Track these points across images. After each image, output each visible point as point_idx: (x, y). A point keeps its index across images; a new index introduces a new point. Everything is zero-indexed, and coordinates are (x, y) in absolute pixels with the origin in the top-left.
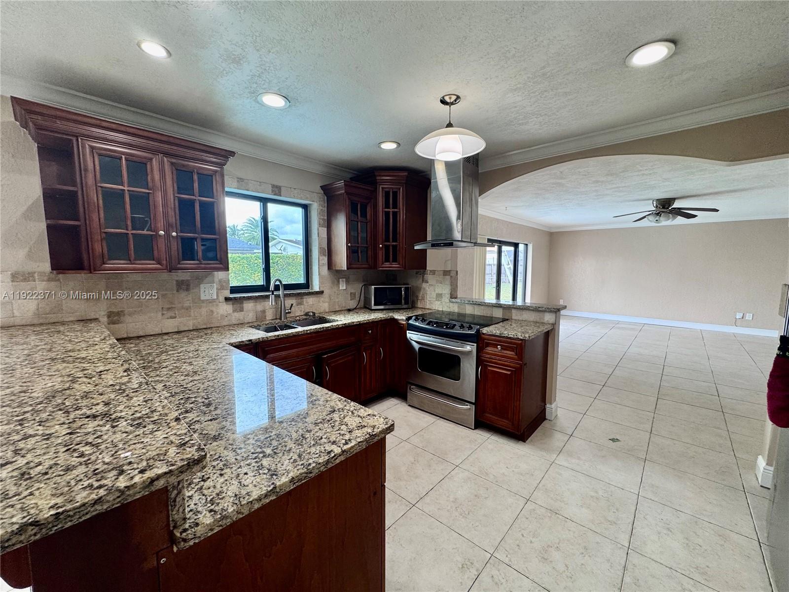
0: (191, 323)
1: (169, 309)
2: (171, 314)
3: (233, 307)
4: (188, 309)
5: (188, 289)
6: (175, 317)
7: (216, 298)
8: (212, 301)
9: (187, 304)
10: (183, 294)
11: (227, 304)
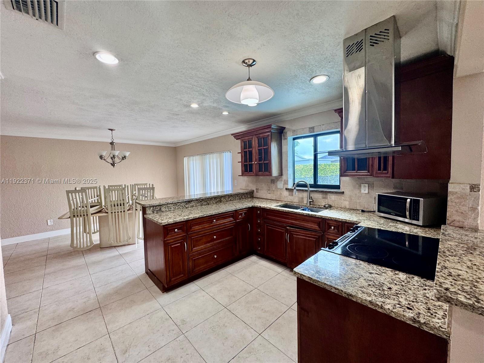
0: (274, 197)
1: (269, 190)
2: (269, 192)
3: (289, 193)
4: (274, 191)
5: (274, 183)
6: (270, 194)
7: (282, 188)
8: (281, 189)
9: (273, 189)
10: (273, 185)
11: (287, 191)
